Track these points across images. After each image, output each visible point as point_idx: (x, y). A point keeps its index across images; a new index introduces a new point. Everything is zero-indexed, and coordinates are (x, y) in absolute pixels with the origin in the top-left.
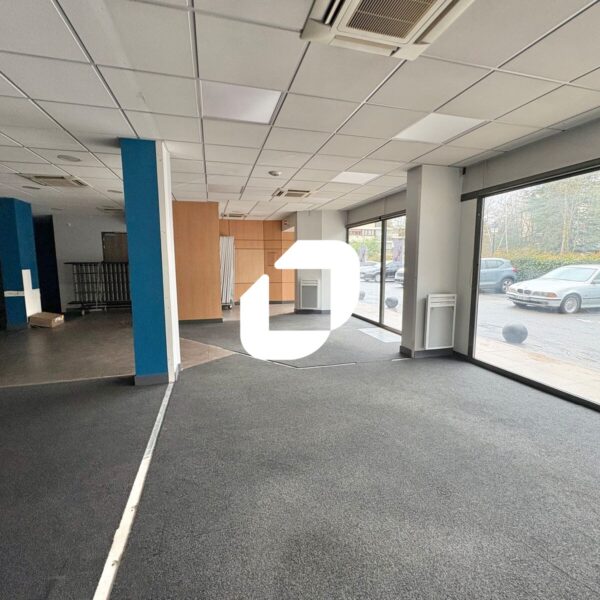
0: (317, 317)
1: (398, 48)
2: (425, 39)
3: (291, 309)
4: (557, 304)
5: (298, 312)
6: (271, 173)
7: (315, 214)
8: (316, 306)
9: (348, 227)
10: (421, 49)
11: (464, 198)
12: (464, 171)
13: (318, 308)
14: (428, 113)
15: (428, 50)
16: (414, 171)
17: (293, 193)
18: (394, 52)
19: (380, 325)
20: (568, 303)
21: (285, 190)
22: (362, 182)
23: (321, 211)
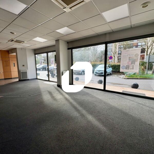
0: (28, 81)
1: (66, 8)
2: (72, 8)
3: (17, 80)
4: (81, 73)
5: (20, 81)
6: (11, 33)
7: (24, 49)
8: (27, 78)
9: (35, 54)
10: (70, 10)
11: (68, 49)
12: (68, 43)
13: (28, 78)
14: (65, 27)
15: (71, 11)
16: (57, 41)
17: (18, 41)
18: (64, 8)
19: (49, 81)
20: (82, 72)
21: (15, 40)
22: (42, 41)
23: (26, 49)
